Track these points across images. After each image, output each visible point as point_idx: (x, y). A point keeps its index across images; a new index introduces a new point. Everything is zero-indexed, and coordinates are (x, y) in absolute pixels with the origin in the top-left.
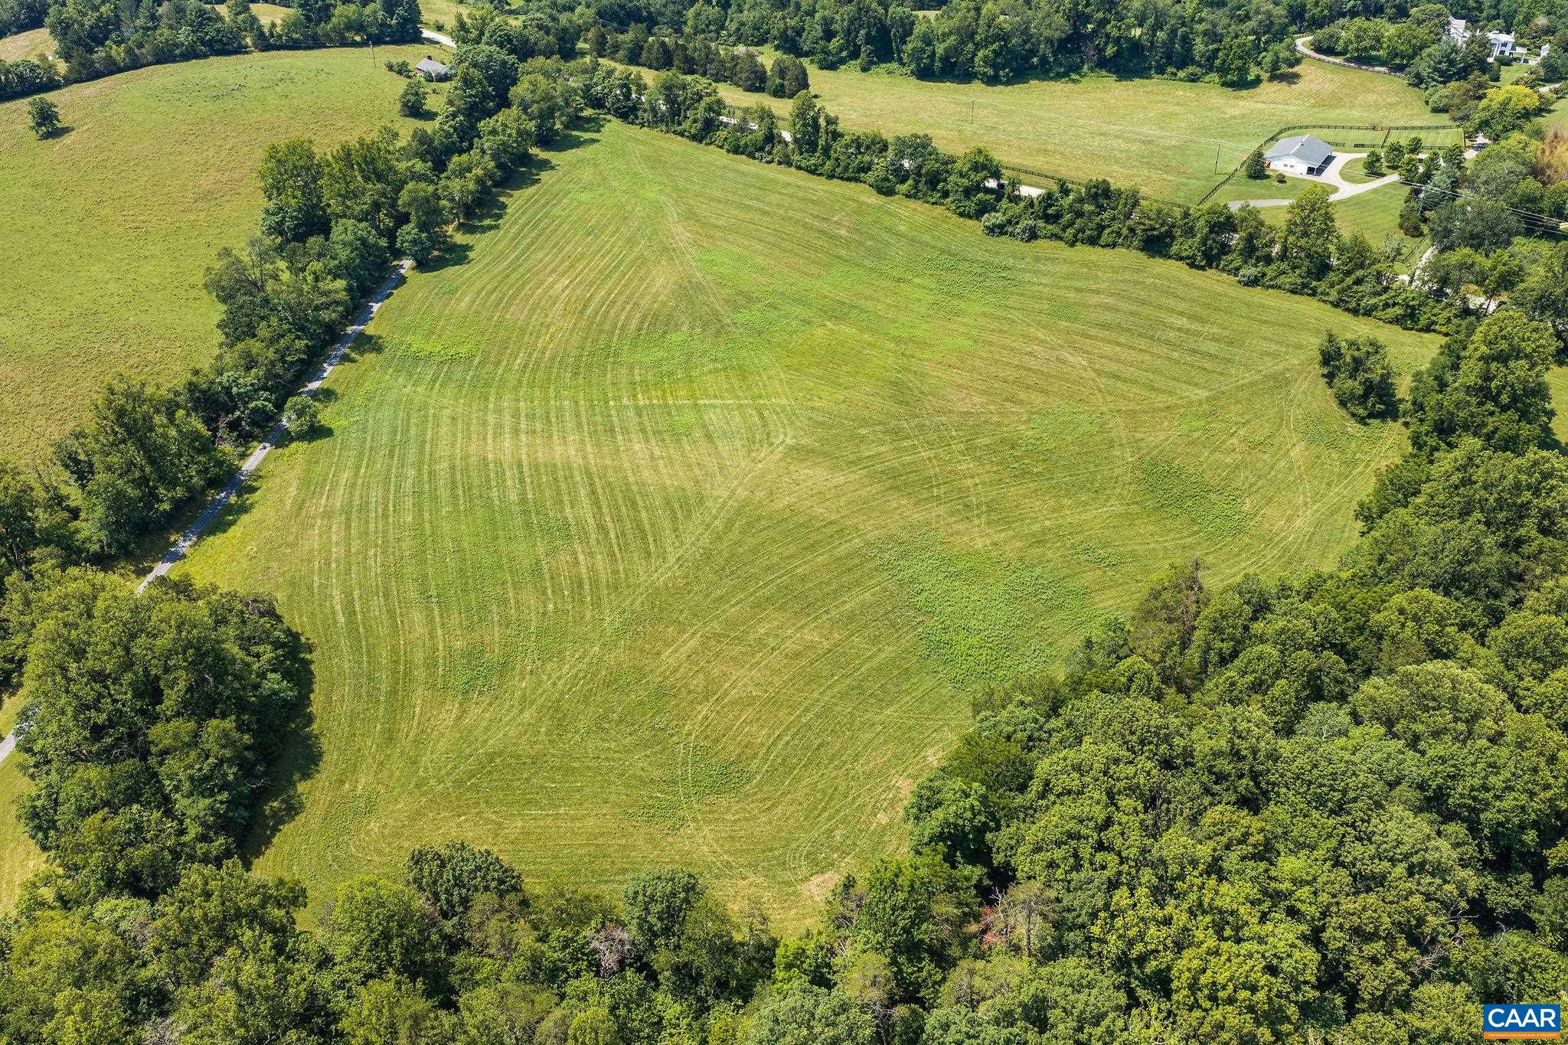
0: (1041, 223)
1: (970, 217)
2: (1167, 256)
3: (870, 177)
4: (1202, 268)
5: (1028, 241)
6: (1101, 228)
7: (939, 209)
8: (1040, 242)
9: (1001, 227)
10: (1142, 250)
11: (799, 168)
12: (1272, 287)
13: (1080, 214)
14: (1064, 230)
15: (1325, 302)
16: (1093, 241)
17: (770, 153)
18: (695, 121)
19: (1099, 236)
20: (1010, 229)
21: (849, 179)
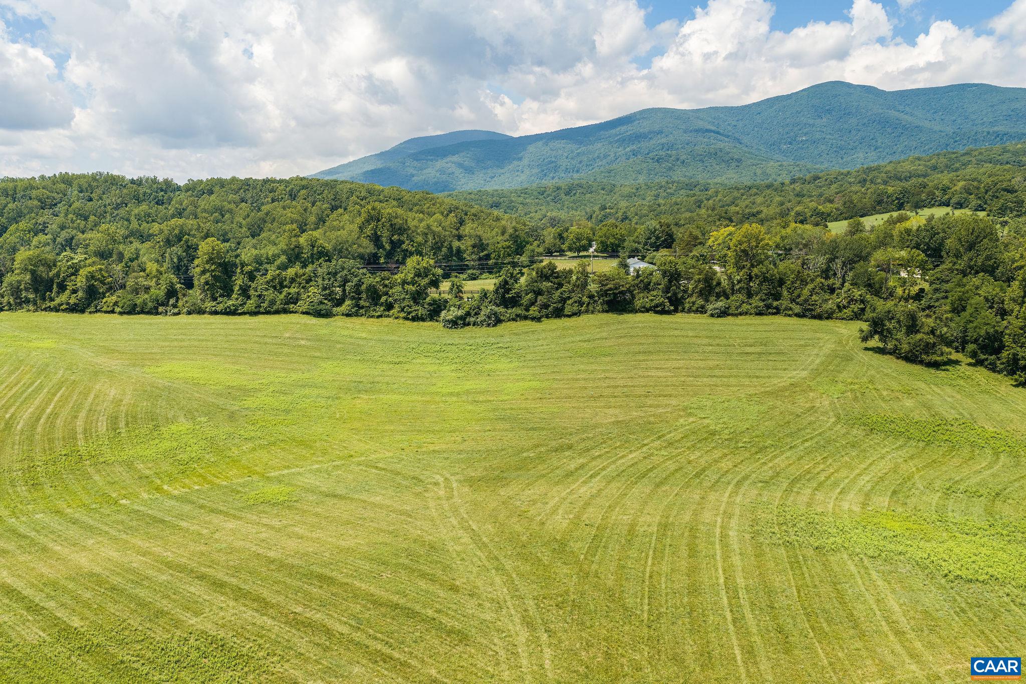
0: (501, 309)
1: (423, 320)
2: (634, 311)
3: (303, 305)
4: (668, 313)
5: (495, 325)
6: (564, 300)
7: (385, 321)
8: (503, 325)
9: (463, 318)
10: (607, 312)
11: (216, 313)
12: (741, 314)
13: (539, 293)
14: (527, 310)
15: (790, 316)
16: (558, 313)
17: (175, 306)
18: (74, 291)
19: (563, 309)
20: (472, 319)
21: (277, 312)
